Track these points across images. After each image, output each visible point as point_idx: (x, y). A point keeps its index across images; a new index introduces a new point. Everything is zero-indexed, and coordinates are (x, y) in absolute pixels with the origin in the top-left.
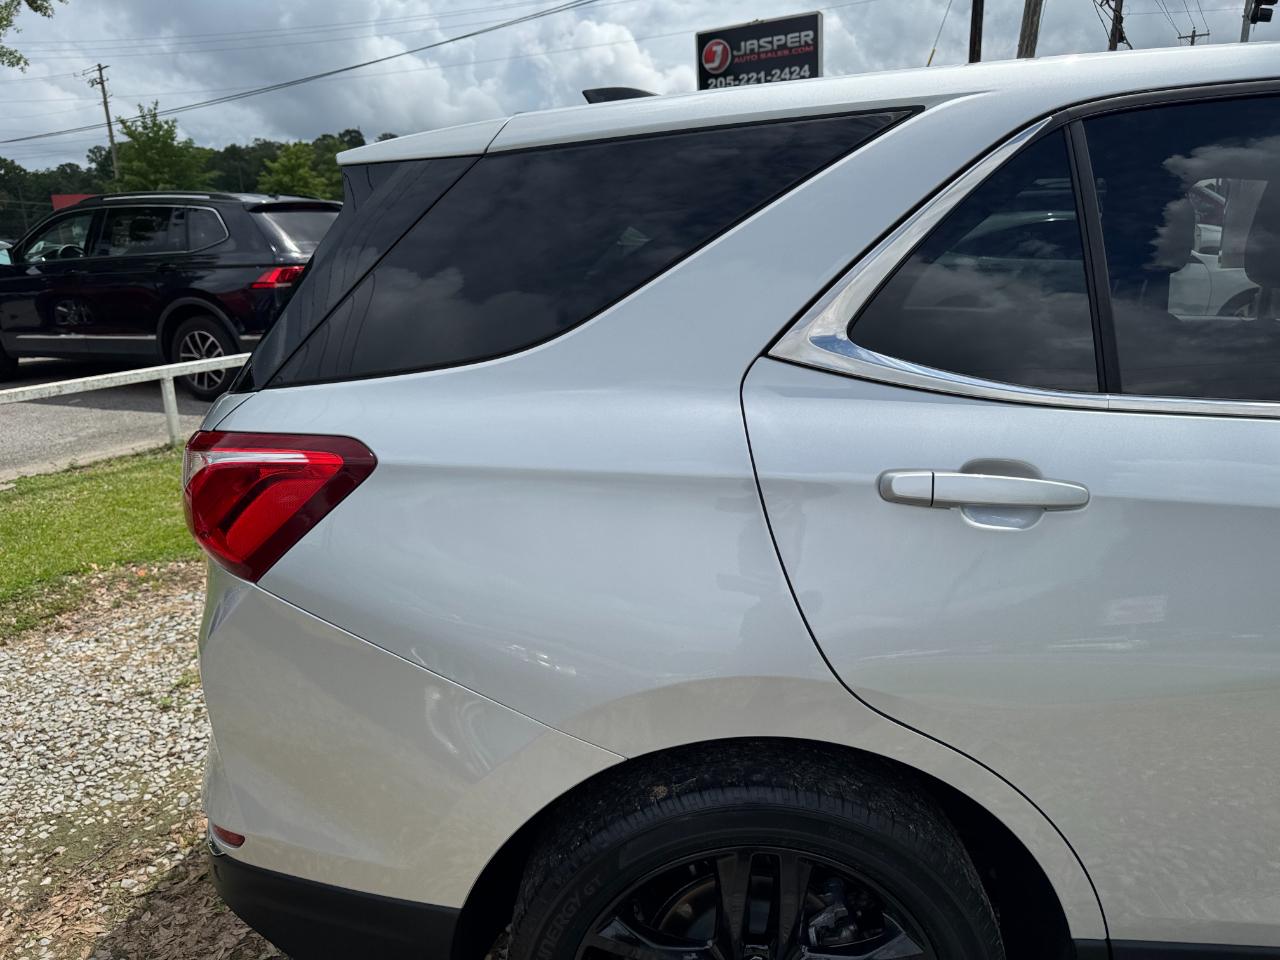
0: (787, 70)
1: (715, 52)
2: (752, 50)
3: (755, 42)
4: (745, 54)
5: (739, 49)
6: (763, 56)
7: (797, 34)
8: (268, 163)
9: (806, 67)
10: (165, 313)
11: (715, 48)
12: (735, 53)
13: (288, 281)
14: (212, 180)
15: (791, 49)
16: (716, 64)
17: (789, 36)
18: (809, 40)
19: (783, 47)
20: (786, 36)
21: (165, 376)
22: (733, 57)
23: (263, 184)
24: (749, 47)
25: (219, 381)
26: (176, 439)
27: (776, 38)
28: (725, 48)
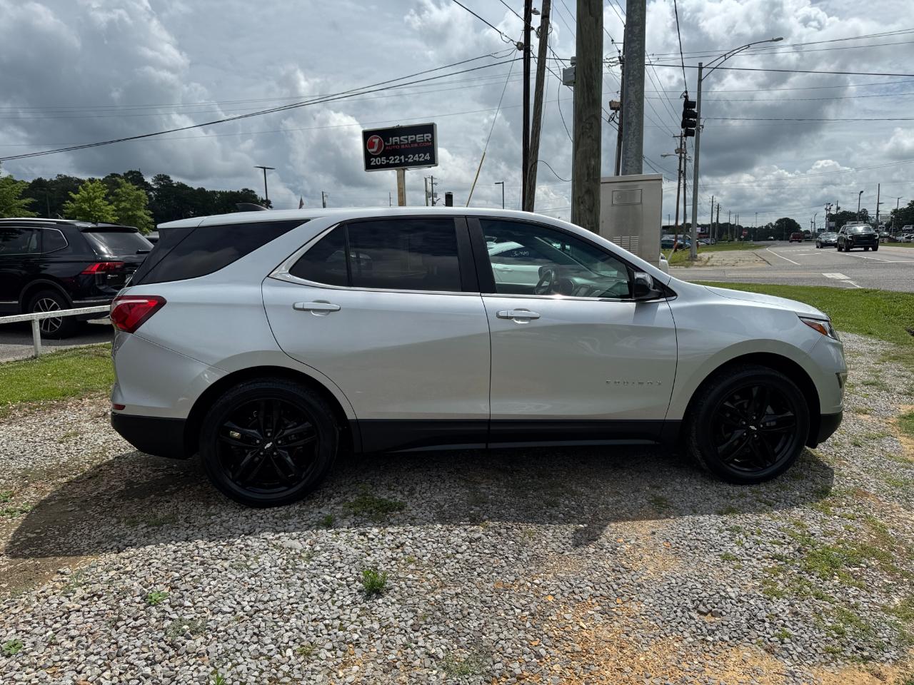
0: (417, 155)
1: (374, 143)
2: (396, 143)
3: (398, 138)
4: (392, 145)
5: (389, 142)
6: (403, 146)
7: (422, 135)
8: (72, 194)
9: (428, 154)
10: (26, 288)
11: (374, 140)
12: (386, 143)
13: (103, 271)
14: (26, 204)
15: (418, 143)
16: (375, 150)
17: (418, 136)
18: (429, 138)
19: (414, 142)
20: (416, 135)
21: (35, 318)
22: (385, 146)
23: (67, 208)
24: (394, 141)
25: (58, 327)
26: (39, 354)
27: (409, 137)
28: (380, 141)
